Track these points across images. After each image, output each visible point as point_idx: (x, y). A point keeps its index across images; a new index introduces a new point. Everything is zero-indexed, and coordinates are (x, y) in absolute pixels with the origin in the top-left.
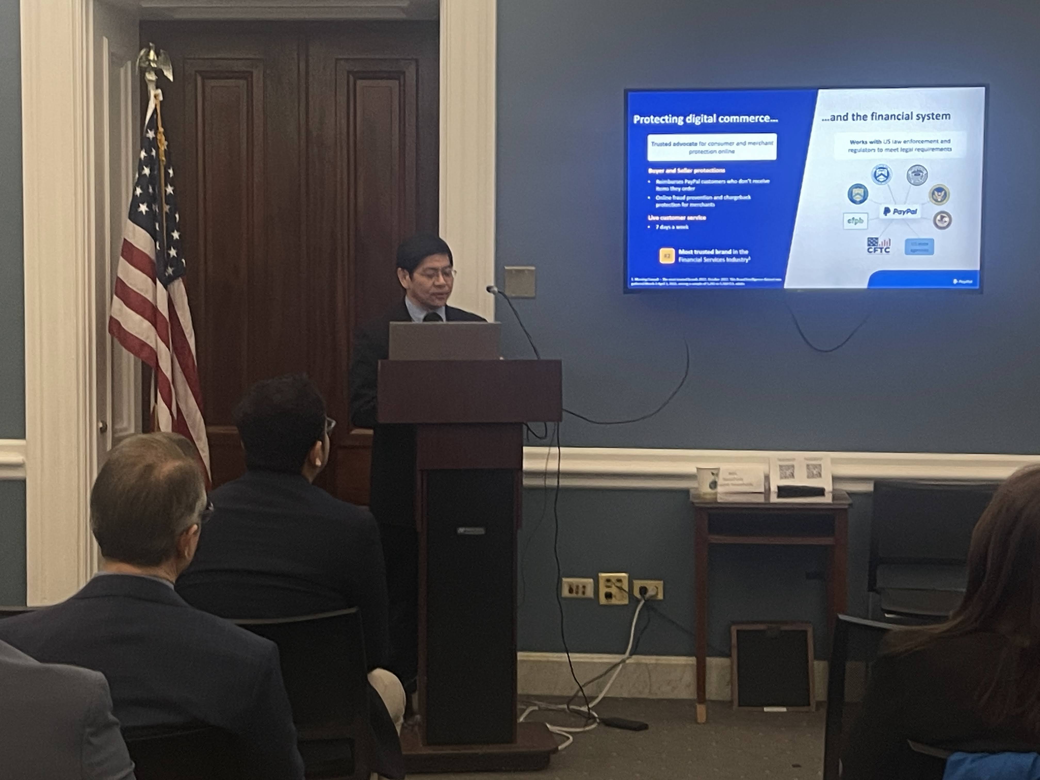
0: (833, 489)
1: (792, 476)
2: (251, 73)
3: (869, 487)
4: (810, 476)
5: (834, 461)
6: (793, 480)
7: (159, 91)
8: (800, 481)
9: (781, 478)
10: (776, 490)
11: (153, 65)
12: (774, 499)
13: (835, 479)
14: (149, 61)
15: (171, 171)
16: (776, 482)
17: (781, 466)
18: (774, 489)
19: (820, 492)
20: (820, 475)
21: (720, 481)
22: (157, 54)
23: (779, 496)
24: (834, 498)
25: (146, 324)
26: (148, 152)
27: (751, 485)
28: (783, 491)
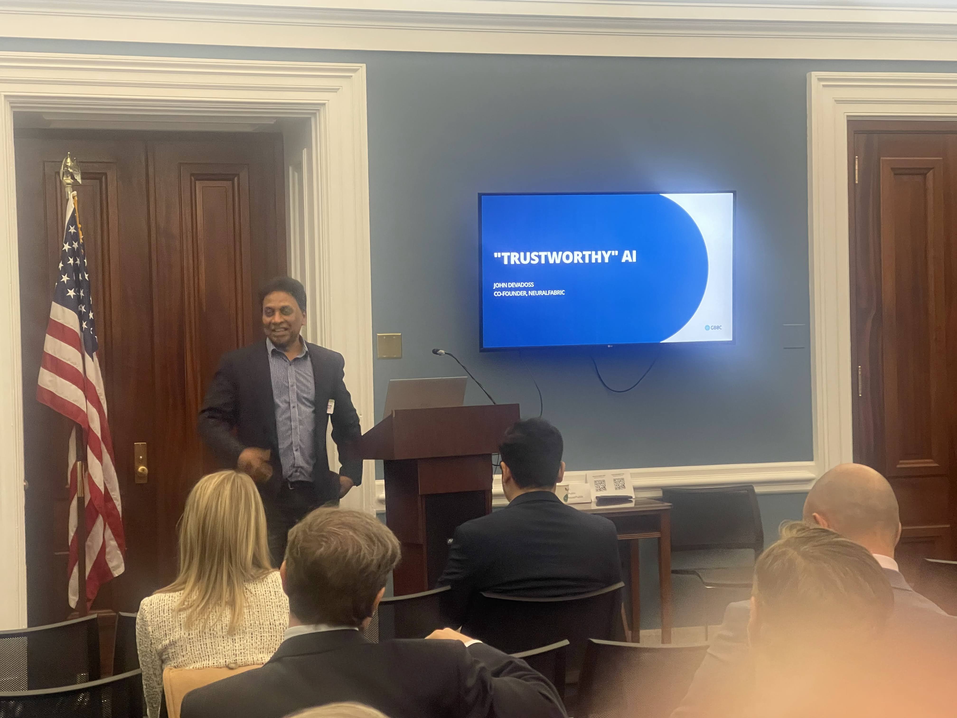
0: (636, 497)
1: (604, 488)
2: (106, 174)
3: (659, 494)
4: (618, 488)
5: (633, 475)
6: (605, 491)
7: (75, 192)
8: (611, 492)
9: (597, 490)
10: (596, 500)
11: (71, 171)
12: (594, 507)
13: (636, 489)
14: (67, 166)
15: (85, 261)
16: (595, 494)
17: (595, 482)
18: (594, 499)
19: (626, 499)
20: (624, 486)
21: (569, 496)
22: (72, 160)
23: (597, 505)
24: (635, 505)
25: (80, 393)
26: (71, 244)
27: (582, 497)
28: (602, 501)
